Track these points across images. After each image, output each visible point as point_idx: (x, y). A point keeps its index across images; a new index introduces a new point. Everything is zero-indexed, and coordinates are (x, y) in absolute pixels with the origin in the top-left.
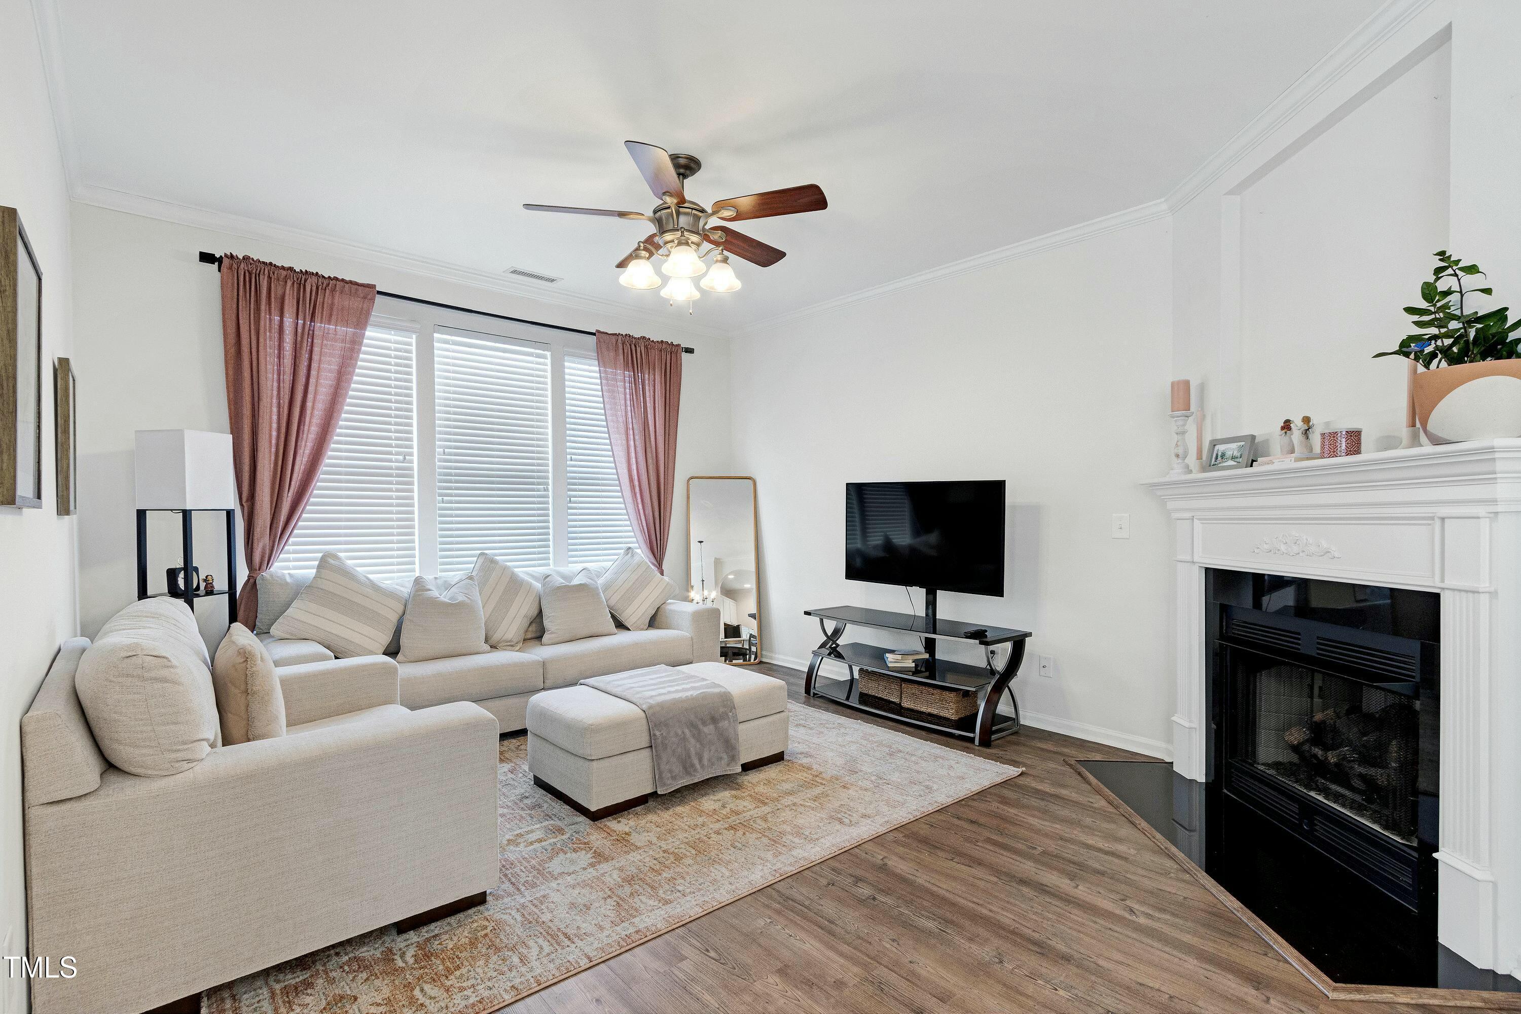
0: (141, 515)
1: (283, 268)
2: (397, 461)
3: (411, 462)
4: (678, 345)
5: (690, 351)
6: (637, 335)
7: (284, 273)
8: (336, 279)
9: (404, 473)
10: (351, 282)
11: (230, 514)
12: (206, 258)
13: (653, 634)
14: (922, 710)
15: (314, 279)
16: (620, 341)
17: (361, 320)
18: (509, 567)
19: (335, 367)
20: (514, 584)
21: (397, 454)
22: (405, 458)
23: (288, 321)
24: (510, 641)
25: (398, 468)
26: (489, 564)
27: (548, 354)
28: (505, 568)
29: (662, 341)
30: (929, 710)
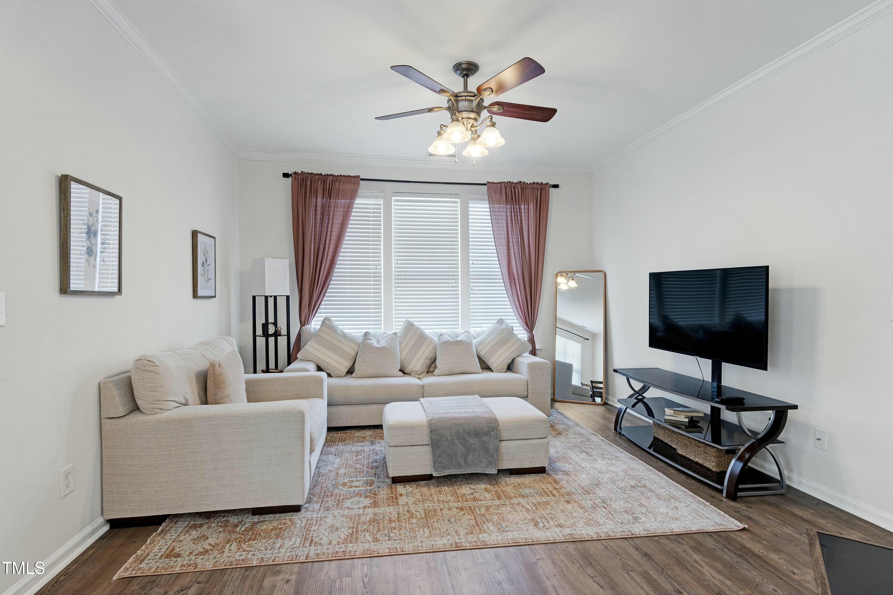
0: (254, 298)
1: (317, 174)
2: (373, 269)
3: (380, 269)
4: (547, 184)
5: (556, 186)
6: (515, 181)
7: (317, 177)
8: (341, 176)
9: (377, 275)
10: (348, 176)
11: (288, 297)
12: (286, 175)
13: (510, 375)
14: (691, 458)
15: (331, 177)
16: (503, 186)
17: (353, 195)
18: (420, 329)
19: (340, 221)
20: (422, 338)
21: (373, 265)
22: (376, 267)
23: (319, 200)
24: (417, 372)
25: (373, 273)
26: (410, 326)
27: (459, 200)
28: (418, 329)
29: (534, 183)
30: (696, 460)
